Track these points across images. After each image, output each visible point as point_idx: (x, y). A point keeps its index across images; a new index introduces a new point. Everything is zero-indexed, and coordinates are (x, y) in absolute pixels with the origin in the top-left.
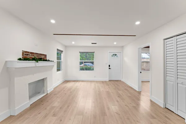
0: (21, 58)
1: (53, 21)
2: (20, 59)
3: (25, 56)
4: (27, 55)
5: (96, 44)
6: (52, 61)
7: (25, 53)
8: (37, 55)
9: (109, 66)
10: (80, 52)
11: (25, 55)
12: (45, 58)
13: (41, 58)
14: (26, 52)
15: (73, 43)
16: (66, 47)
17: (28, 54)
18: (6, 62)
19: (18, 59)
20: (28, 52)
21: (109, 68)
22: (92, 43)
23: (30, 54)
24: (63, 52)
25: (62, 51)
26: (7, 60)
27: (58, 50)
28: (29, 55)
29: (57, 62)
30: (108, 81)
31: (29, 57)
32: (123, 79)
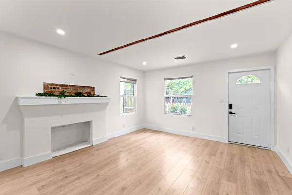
0: (42, 92)
1: (61, 32)
2: (40, 95)
3: (50, 90)
4: (54, 88)
5: (183, 57)
6: (102, 96)
7: (50, 86)
8: (74, 88)
9: (231, 106)
10: (165, 80)
11: (51, 88)
12: (92, 93)
14: (52, 85)
15: (144, 64)
16: (144, 73)
17: (56, 87)
18: (17, 98)
19: (36, 95)
20: (56, 85)
21: (231, 113)
22: (177, 58)
23: (60, 88)
25: (135, 81)
27: (123, 78)
28: (58, 88)
30: (227, 142)
31: (57, 92)
32: (276, 144)
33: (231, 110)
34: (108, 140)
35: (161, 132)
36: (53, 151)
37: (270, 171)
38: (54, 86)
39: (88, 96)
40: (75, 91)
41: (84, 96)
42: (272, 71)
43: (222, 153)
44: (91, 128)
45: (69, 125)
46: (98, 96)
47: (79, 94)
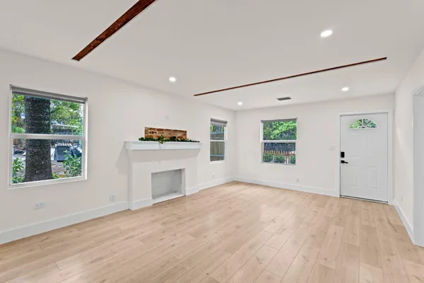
0: (144, 137)
2: (142, 139)
3: (149, 134)
4: (153, 133)
7: (149, 131)
8: (168, 132)
9: (343, 155)
10: (262, 121)
12: (184, 137)
13: (175, 137)
14: (151, 129)
15: (240, 103)
16: (235, 113)
17: (154, 131)
18: (126, 142)
19: (140, 139)
20: (154, 129)
21: (343, 162)
22: (280, 99)
23: (157, 132)
24: (228, 124)
25: (226, 123)
26: (126, 140)
27: (212, 120)
29: (211, 142)
30: (339, 196)
31: (154, 136)
32: (394, 197)
33: (343, 159)
34: (200, 191)
35: (258, 185)
36: (154, 197)
37: (381, 220)
38: (152, 130)
39: (182, 141)
40: (169, 136)
41: (178, 141)
42: (390, 115)
43: (332, 205)
44: (183, 176)
45: (161, 173)
46: (191, 141)
47: (173, 139)
